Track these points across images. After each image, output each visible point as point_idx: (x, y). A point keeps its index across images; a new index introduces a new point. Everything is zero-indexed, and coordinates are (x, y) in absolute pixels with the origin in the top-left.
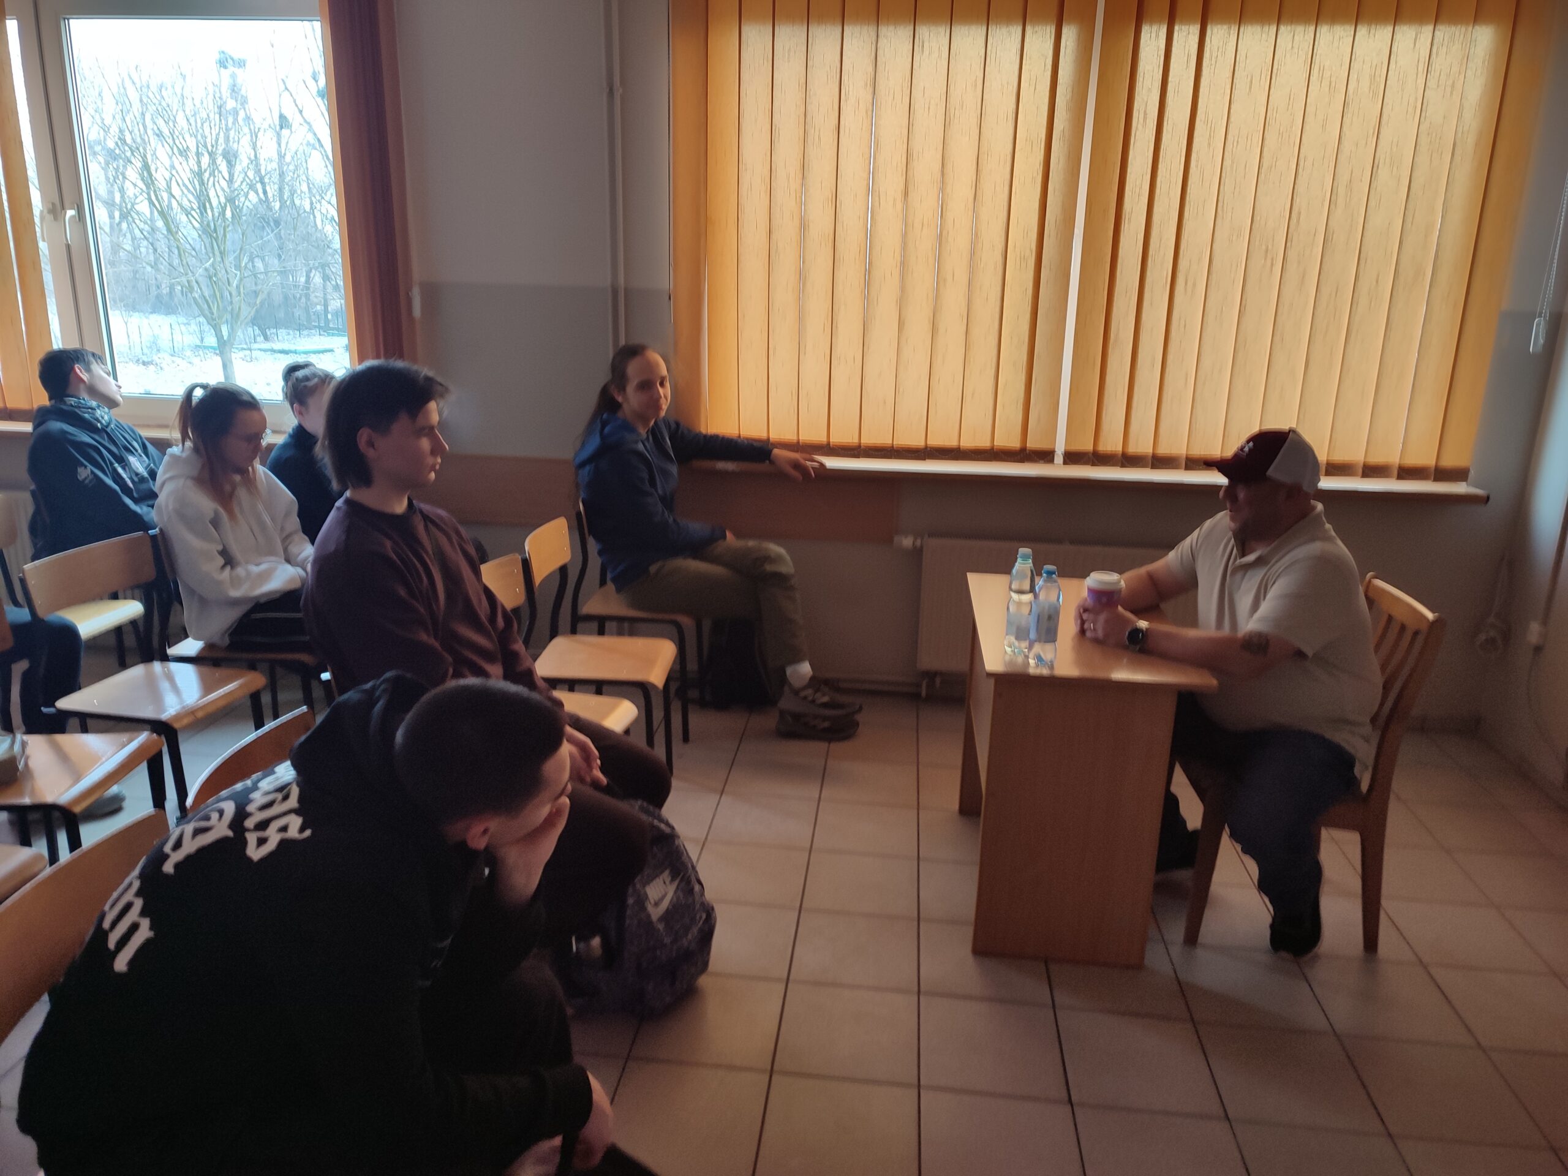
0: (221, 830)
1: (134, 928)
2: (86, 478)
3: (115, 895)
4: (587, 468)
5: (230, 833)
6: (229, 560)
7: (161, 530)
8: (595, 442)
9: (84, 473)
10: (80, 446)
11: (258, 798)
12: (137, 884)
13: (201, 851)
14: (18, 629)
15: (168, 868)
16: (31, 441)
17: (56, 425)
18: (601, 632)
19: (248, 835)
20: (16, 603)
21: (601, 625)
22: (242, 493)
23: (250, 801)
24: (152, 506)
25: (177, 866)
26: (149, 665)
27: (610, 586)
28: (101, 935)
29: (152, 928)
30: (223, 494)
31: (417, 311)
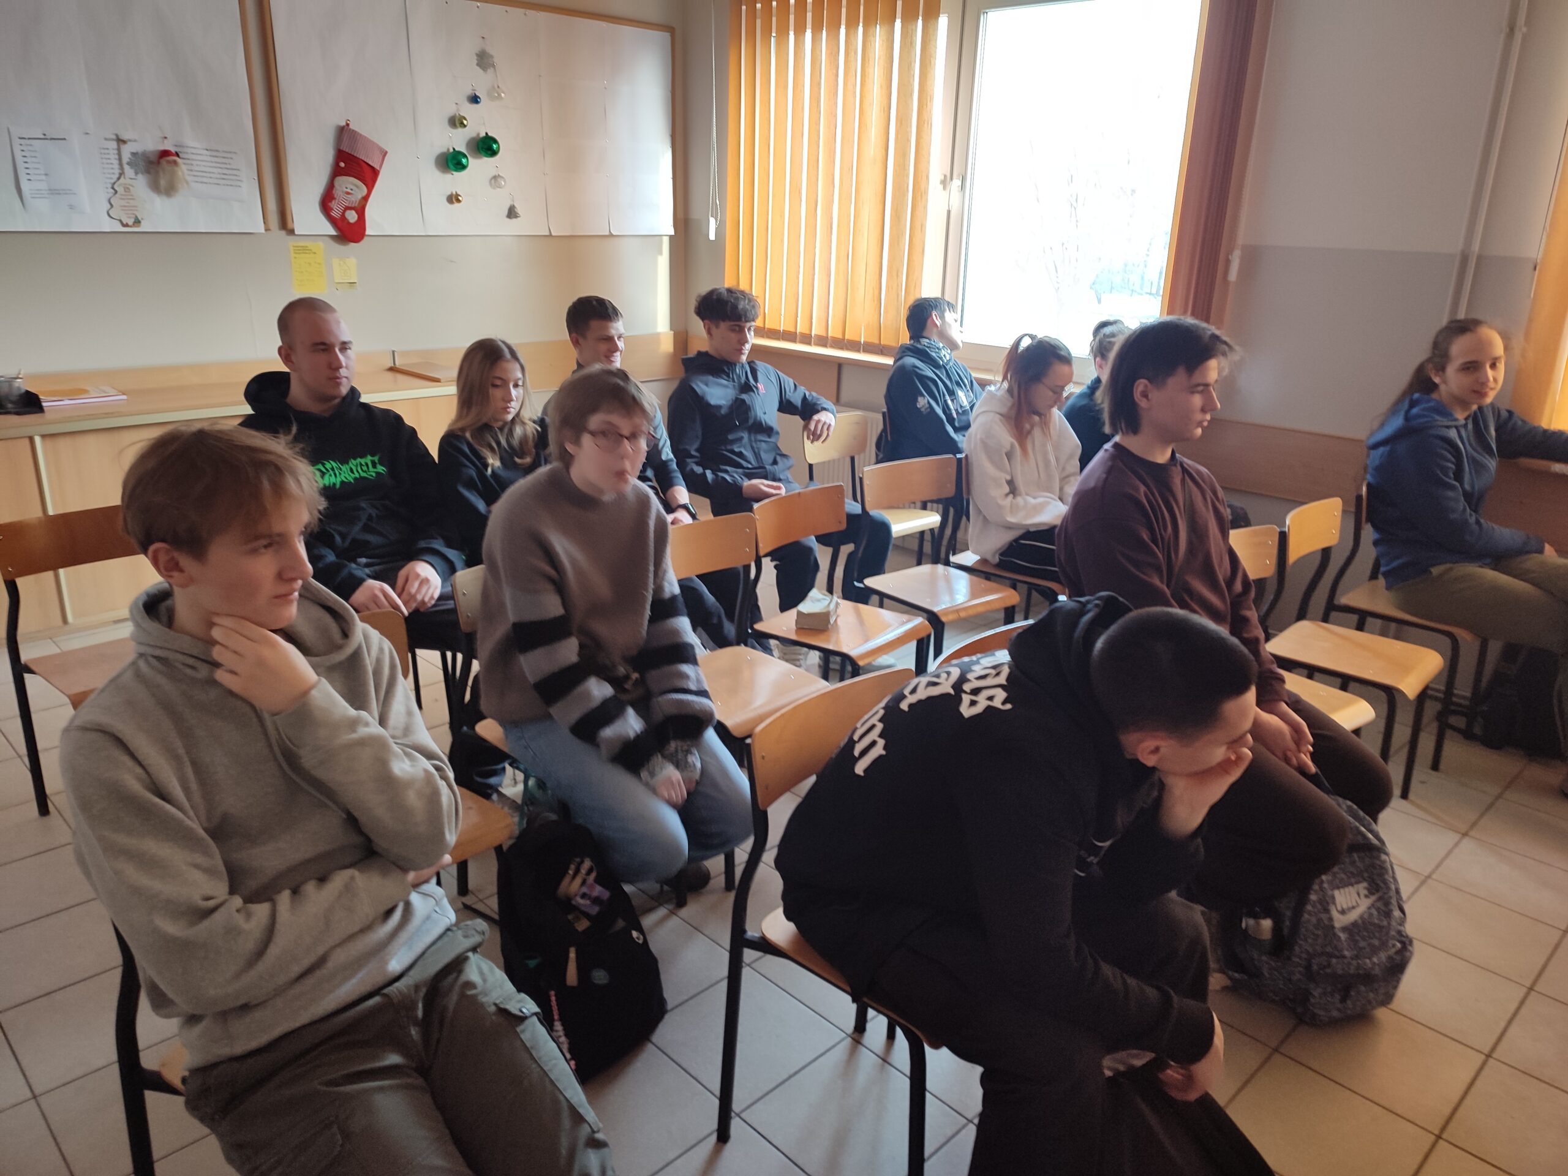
0: (946, 688)
1: (873, 744)
2: (923, 406)
3: (866, 717)
4: (1381, 449)
5: (952, 692)
6: (1013, 489)
7: (966, 456)
8: (1398, 422)
9: (922, 402)
10: (923, 379)
11: (978, 670)
12: (882, 712)
13: (930, 699)
14: (851, 518)
15: (904, 706)
16: (891, 373)
17: (910, 361)
18: (1360, 627)
19: (964, 696)
20: (855, 499)
21: (1362, 620)
22: (1037, 432)
23: (972, 671)
24: (964, 436)
25: (911, 706)
26: (935, 566)
27: (1381, 581)
28: (851, 743)
29: (885, 748)
30: (1021, 433)
31: (1233, 276)
